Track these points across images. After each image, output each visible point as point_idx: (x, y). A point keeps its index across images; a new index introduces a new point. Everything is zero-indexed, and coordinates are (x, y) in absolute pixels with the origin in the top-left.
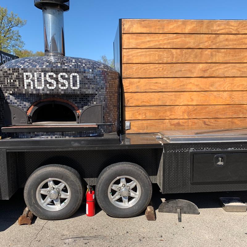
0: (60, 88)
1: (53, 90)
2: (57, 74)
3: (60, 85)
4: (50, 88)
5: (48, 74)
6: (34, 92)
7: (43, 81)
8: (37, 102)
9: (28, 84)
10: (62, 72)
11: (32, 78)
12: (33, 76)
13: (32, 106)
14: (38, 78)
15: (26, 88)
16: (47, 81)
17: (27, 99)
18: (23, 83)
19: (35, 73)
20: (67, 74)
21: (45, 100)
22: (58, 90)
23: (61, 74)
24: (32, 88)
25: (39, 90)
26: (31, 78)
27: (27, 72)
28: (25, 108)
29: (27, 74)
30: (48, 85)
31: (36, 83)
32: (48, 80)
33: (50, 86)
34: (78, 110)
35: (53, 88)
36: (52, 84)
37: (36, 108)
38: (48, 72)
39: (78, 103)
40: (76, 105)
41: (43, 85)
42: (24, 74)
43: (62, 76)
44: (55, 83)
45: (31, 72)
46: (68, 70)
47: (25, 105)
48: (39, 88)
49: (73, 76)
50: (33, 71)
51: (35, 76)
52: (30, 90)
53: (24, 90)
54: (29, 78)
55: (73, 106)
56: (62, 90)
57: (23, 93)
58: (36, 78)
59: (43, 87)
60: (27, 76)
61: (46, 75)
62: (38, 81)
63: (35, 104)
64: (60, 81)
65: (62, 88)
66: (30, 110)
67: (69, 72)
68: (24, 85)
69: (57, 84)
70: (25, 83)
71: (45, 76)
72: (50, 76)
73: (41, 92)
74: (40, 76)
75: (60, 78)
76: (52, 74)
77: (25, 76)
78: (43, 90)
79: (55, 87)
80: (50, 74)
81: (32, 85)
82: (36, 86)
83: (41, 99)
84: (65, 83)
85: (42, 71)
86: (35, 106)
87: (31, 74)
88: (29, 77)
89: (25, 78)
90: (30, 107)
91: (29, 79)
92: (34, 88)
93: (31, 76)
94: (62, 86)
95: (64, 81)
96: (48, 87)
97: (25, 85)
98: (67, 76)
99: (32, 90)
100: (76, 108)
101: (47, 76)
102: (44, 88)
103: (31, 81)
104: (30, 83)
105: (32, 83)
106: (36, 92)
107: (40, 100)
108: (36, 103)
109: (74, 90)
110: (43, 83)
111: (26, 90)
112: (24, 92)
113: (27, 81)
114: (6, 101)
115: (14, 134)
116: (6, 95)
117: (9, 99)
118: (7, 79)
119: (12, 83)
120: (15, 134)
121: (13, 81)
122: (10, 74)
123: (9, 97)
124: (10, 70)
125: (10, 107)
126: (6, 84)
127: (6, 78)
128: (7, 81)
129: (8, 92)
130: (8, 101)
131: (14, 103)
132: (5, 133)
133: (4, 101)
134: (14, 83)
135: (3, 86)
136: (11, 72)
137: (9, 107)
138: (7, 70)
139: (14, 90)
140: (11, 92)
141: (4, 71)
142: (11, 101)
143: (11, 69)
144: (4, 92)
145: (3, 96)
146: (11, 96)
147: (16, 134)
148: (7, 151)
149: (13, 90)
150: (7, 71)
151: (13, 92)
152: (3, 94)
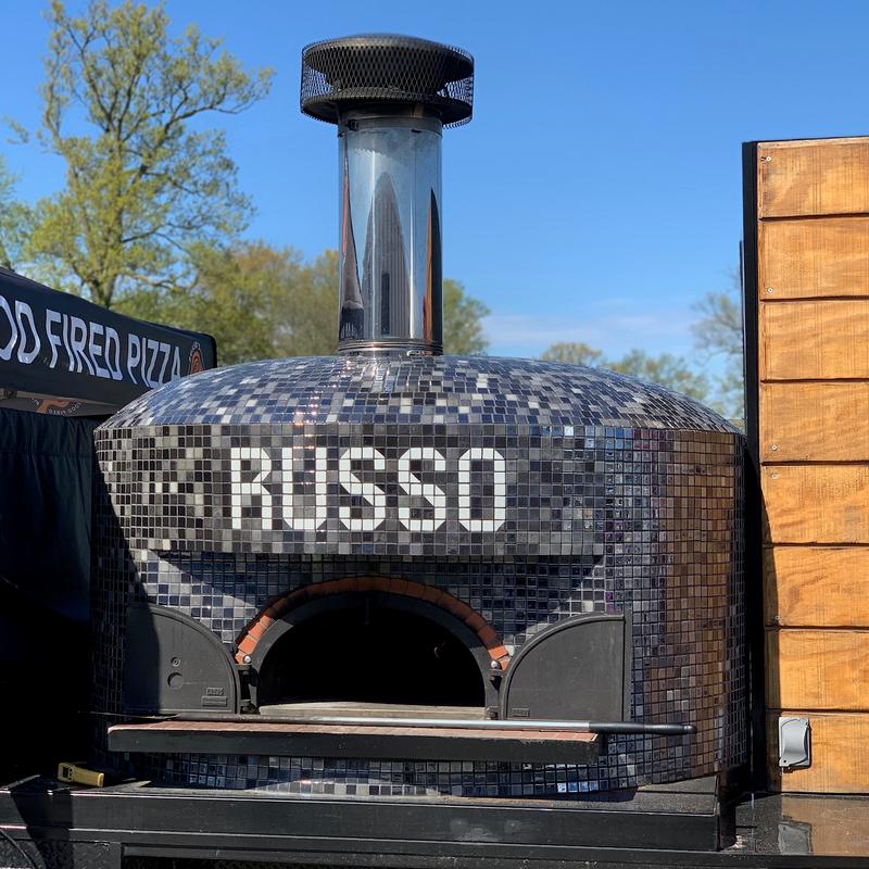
0: (403, 528)
1: (368, 536)
2: (392, 455)
3: (404, 513)
4: (356, 525)
5: (346, 455)
6: (278, 548)
7: (321, 488)
8: (291, 596)
9: (249, 503)
10: (417, 443)
11: (270, 475)
12: (277, 465)
13: (264, 620)
14: (297, 477)
15: (237, 524)
16: (343, 491)
17: (241, 578)
18: (227, 501)
19: (287, 452)
20: (443, 453)
21: (328, 588)
22: (393, 537)
23: (415, 453)
24: (267, 525)
25: (300, 535)
26: (264, 475)
27: (246, 443)
28: (228, 624)
29: (246, 453)
30: (344, 512)
31: (287, 500)
32: (346, 486)
33: (356, 515)
34: (499, 642)
35: (369, 525)
36: (367, 503)
37: (284, 627)
38: (347, 442)
39: (499, 604)
40: (488, 614)
41: (322, 513)
42: (235, 452)
43: (416, 466)
44: (381, 500)
45: (265, 443)
46: (449, 433)
47: (229, 612)
48: (299, 525)
49: (476, 466)
50: (275, 441)
51: (287, 464)
52: (256, 535)
53: (227, 534)
54: (255, 474)
55: (472, 619)
56: (416, 537)
57: (224, 551)
58: (288, 476)
59: (320, 522)
60: (246, 464)
61: (338, 458)
62: (298, 490)
63: (278, 605)
64: (406, 487)
65: (415, 526)
66: (253, 637)
67: (453, 442)
68: (227, 512)
69: (392, 503)
70: (236, 501)
71: (333, 465)
72: (357, 465)
73: (310, 547)
74: (311, 464)
75: (405, 477)
76: (368, 452)
77: (236, 466)
78: (321, 536)
79: (378, 522)
80: (356, 453)
81: (267, 512)
82: (287, 513)
83: (312, 584)
84: (430, 499)
85: (320, 442)
86: (276, 616)
87: (265, 455)
88: (253, 468)
89: (236, 476)
90: (251, 624)
91: (258, 479)
92: (278, 523)
93: (267, 465)
94: (415, 515)
95: (429, 489)
96: (346, 523)
97: (236, 512)
98: (441, 466)
99: (265, 533)
100: (487, 634)
101: (344, 464)
102: (324, 525)
103: (265, 491)
104: (257, 499)
105: (267, 500)
106: (285, 546)
107: (302, 586)
108: (283, 600)
109: (477, 536)
110: (321, 500)
111: (236, 533)
112: (227, 547)
113: (246, 486)
114: (139, 588)
115: (164, 765)
116: (143, 556)
117: (154, 578)
118: (152, 477)
119: (174, 496)
120: (170, 765)
121: (181, 488)
122: (166, 454)
123: (155, 566)
124: (166, 431)
125: (157, 619)
126: (145, 502)
127: (146, 474)
128: (152, 488)
129: (152, 543)
130: (151, 589)
131: (174, 600)
132: (122, 754)
133: (131, 589)
134: (182, 500)
135: (128, 514)
136: (173, 442)
137: (152, 620)
138: (152, 433)
139: (182, 534)
140: (166, 545)
141: (141, 436)
142: (163, 589)
143: (174, 429)
144: (132, 540)
145: (126, 564)
146: (164, 565)
147: (176, 766)
148: (129, 851)
149: (174, 531)
150: (153, 441)
151: (173, 543)
152: (128, 555)
